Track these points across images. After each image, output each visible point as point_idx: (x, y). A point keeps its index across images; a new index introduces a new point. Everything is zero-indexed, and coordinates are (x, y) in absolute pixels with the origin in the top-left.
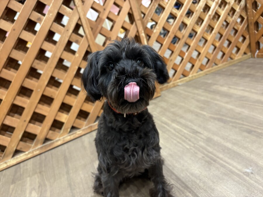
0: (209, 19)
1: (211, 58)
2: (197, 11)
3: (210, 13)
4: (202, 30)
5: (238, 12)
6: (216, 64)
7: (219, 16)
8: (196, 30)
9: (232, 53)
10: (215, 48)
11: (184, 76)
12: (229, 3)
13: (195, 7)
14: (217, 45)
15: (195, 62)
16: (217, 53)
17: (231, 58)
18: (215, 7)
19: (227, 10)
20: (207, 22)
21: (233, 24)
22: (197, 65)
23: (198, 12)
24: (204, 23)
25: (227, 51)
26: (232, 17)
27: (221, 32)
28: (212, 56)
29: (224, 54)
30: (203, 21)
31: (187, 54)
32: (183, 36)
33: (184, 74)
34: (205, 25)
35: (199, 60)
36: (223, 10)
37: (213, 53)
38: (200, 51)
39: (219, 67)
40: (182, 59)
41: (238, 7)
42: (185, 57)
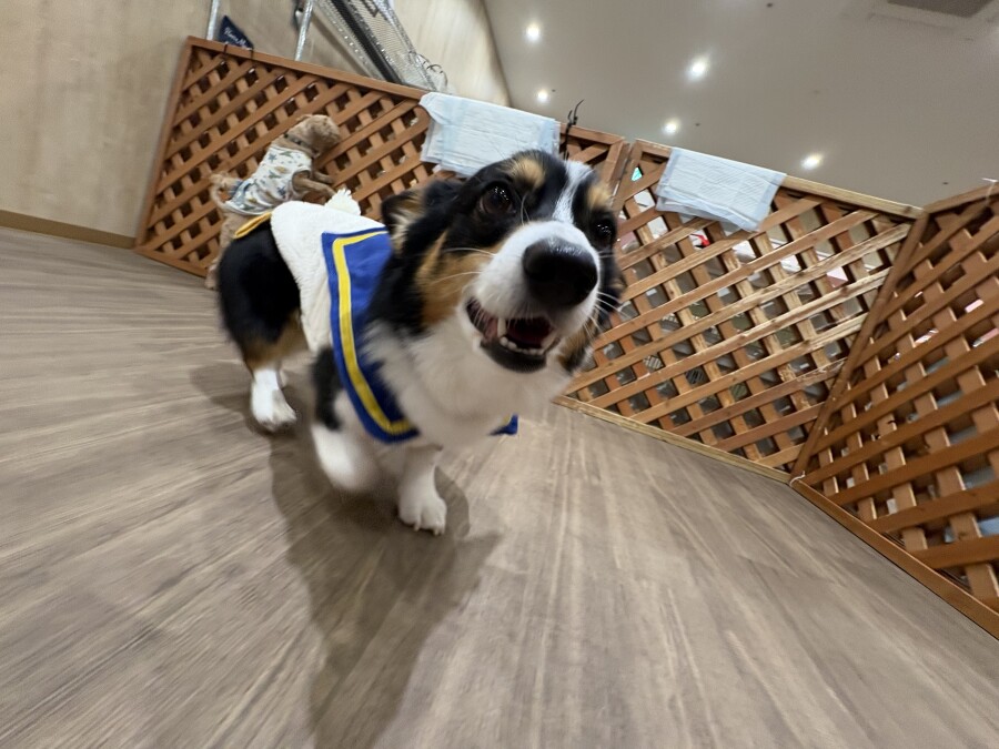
0: (738, 343)
2: (718, 313)
3: (747, 334)
4: (708, 354)
5: (818, 373)
7: (766, 353)
8: (697, 346)
12: (807, 343)
13: (721, 306)
18: (766, 330)
19: (793, 353)
20: (728, 346)
21: (792, 390)
22: (660, 409)
23: (720, 316)
24: (723, 344)
26: (798, 375)
27: (753, 387)
30: (722, 339)
32: (661, 340)
33: (617, 406)
34: (721, 349)
36: (784, 347)
39: (703, 449)
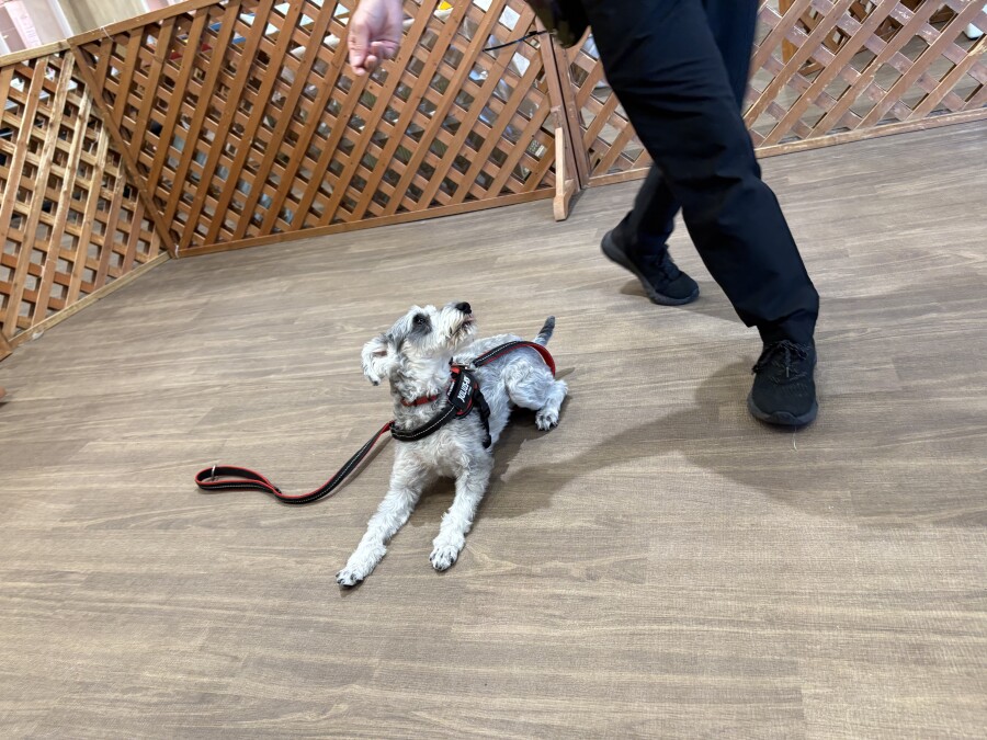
0: (67, 198)
1: (97, 268)
2: (36, 188)
3: (64, 188)
4: (61, 220)
5: (119, 180)
6: (114, 278)
7: (86, 192)
8: (49, 222)
9: (136, 253)
10: (100, 247)
11: (53, 310)
12: (97, 166)
13: (32, 183)
14: (101, 241)
15: (69, 282)
16: (107, 257)
17: (140, 262)
18: (71, 176)
19: (96, 178)
21: (119, 203)
22: (74, 284)
23: (40, 190)
24: (60, 206)
25: (125, 250)
26: (112, 190)
27: (101, 218)
28: (99, 263)
29: (122, 257)
30: (56, 204)
31: (44, 268)
32: (25, 237)
33: (51, 306)
34: (63, 211)
35: (75, 276)
36: (89, 179)
37: (98, 259)
38: (71, 259)
39: (120, 282)
40: (39, 280)
41: (118, 170)
42: (42, 275)
